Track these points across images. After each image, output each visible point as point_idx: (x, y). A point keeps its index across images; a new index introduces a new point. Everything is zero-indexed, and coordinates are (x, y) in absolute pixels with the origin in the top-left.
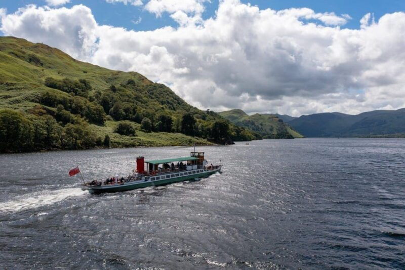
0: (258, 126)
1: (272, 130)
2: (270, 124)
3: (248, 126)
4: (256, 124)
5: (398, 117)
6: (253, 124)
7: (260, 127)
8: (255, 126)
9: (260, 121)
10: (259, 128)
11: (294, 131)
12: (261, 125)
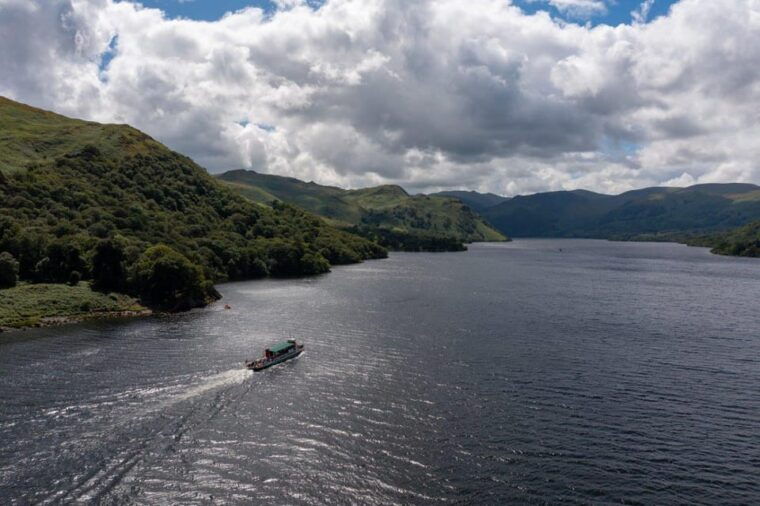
0: (422, 219)
1: (447, 226)
2: (444, 214)
3: (403, 218)
4: (420, 215)
5: (686, 202)
6: (413, 214)
7: (426, 220)
8: (416, 218)
9: (427, 210)
10: (423, 223)
11: (491, 227)
12: (429, 216)
